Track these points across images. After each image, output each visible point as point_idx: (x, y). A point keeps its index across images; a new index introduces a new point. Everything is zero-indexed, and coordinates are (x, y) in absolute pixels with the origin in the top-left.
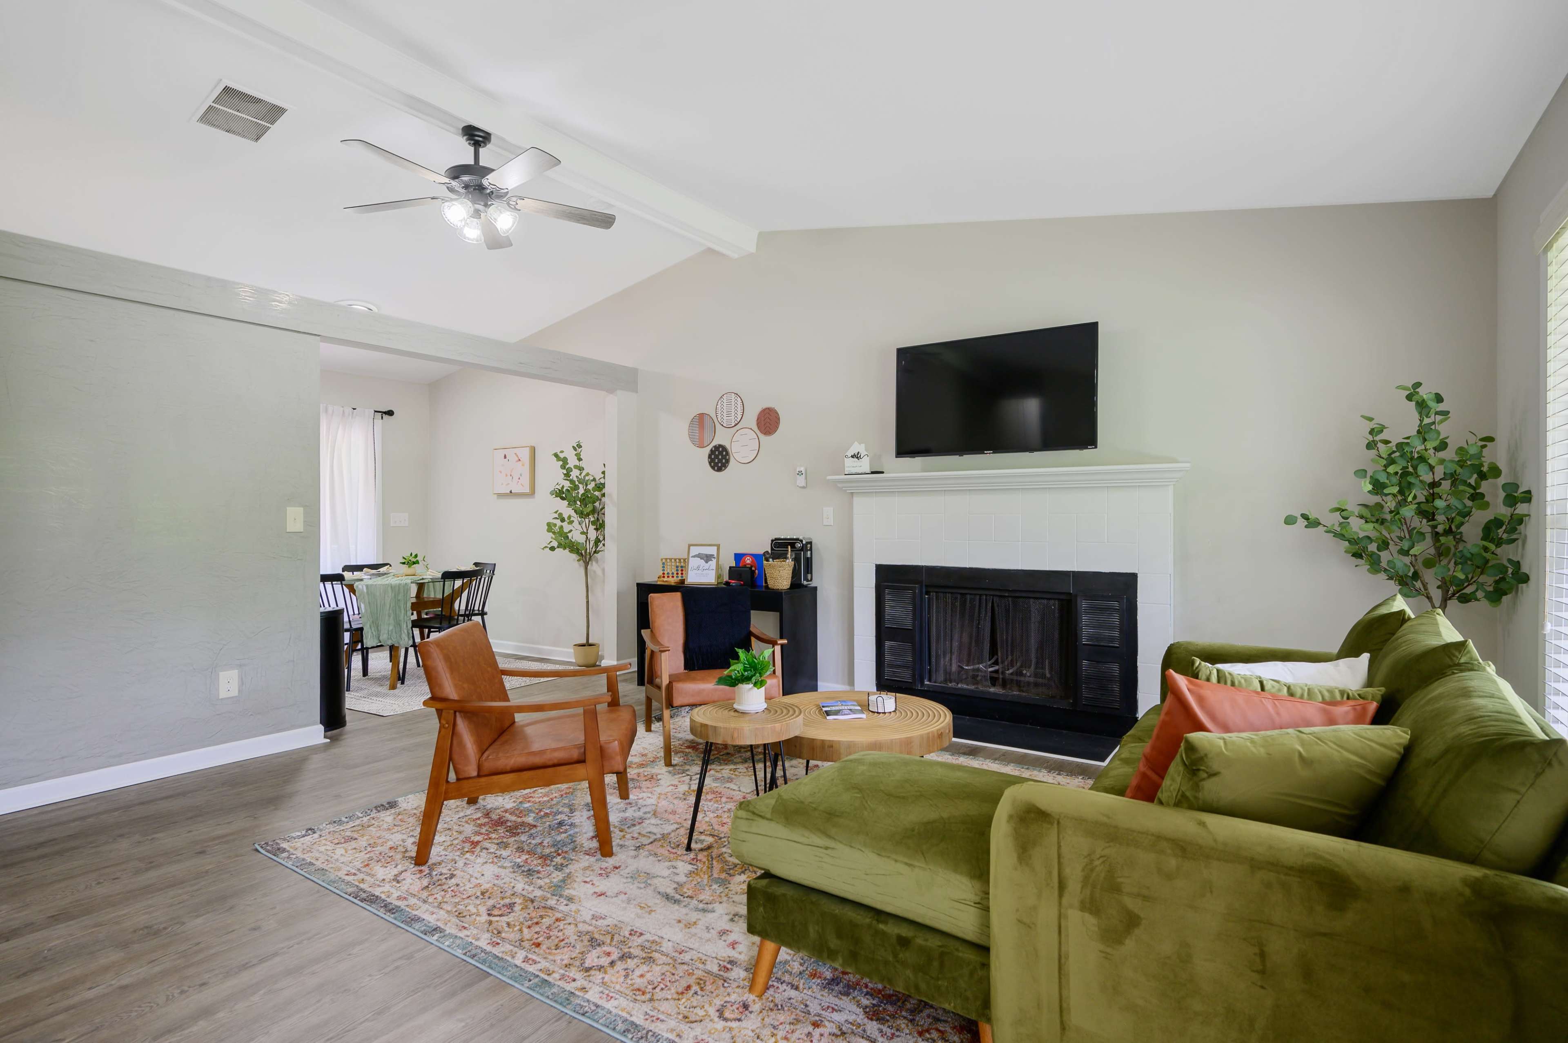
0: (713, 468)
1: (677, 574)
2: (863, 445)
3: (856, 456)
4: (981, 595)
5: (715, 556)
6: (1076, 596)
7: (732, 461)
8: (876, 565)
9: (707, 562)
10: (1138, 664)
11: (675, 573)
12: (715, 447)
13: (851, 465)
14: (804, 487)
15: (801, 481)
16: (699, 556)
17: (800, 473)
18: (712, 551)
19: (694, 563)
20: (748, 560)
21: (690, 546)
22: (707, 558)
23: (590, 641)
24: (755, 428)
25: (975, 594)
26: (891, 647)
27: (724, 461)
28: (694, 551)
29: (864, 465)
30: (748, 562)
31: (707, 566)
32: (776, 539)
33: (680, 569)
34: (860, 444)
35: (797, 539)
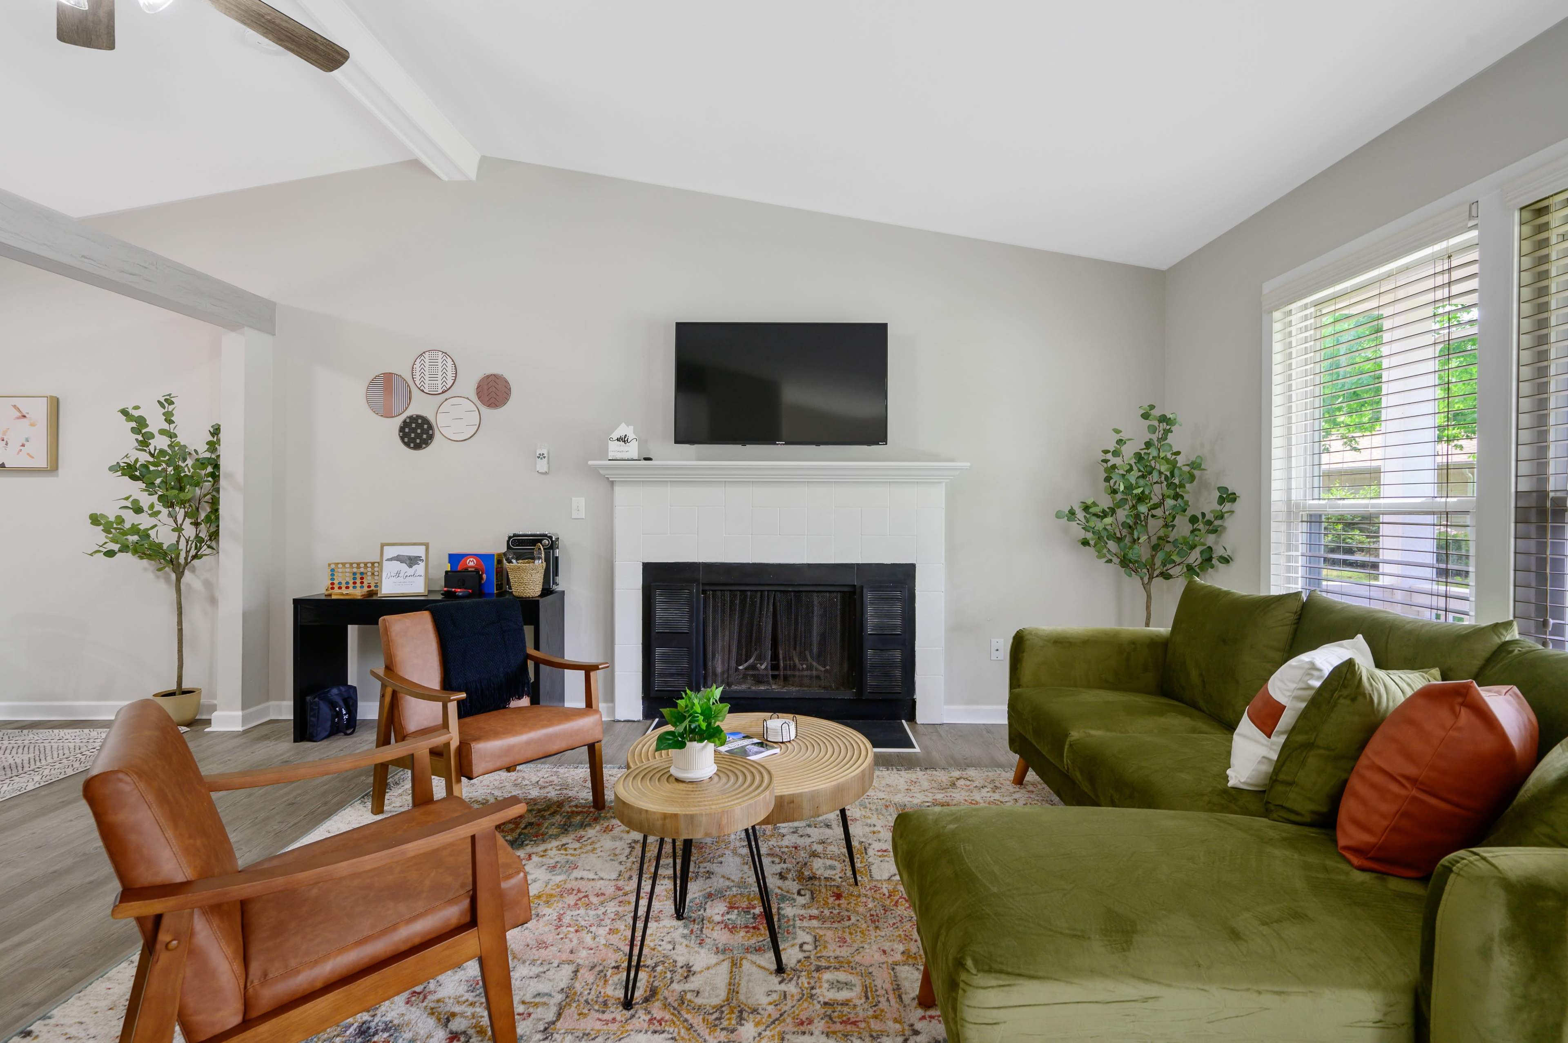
0: (407, 444)
1: (355, 583)
2: (631, 428)
3: (623, 440)
4: (762, 591)
5: (424, 558)
6: (862, 588)
7: (437, 437)
8: (643, 563)
9: (411, 567)
10: (917, 648)
11: (351, 582)
12: (411, 417)
13: (615, 449)
14: (546, 473)
15: (542, 466)
16: (399, 558)
17: (541, 456)
18: (419, 551)
19: (390, 568)
20: (471, 563)
21: (383, 546)
22: (412, 561)
23: (186, 686)
24: (474, 398)
25: (756, 591)
26: (663, 654)
27: (425, 436)
28: (390, 552)
29: (632, 450)
30: (471, 564)
31: (411, 571)
32: (515, 535)
33: (358, 576)
34: (628, 426)
35: (545, 535)
